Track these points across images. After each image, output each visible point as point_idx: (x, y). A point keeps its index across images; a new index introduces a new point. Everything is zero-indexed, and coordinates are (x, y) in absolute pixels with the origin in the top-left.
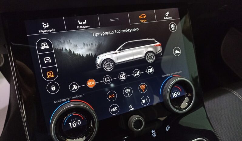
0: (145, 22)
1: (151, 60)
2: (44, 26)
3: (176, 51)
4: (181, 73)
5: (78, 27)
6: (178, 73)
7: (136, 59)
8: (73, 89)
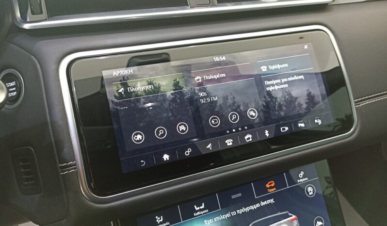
0: (274, 191)
2: (157, 221)
3: (318, 222)
5: (195, 214)
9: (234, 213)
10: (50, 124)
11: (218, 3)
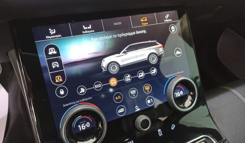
0: (147, 25)
1: (154, 61)
2: (51, 32)
3: (177, 52)
4: (183, 73)
5: (83, 32)
6: (180, 73)
7: (140, 60)
8: (81, 92)
9: (115, 36)
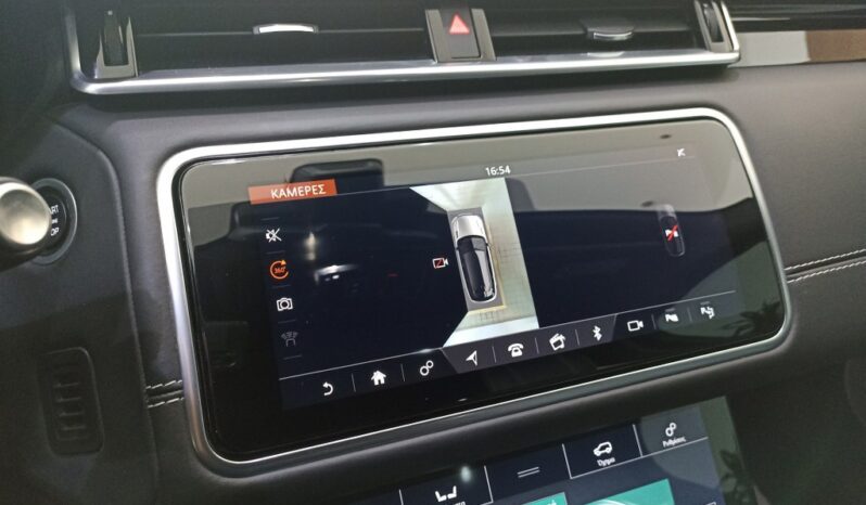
0: (612, 464)
10: (130, 297)
11: (497, 55)
